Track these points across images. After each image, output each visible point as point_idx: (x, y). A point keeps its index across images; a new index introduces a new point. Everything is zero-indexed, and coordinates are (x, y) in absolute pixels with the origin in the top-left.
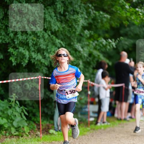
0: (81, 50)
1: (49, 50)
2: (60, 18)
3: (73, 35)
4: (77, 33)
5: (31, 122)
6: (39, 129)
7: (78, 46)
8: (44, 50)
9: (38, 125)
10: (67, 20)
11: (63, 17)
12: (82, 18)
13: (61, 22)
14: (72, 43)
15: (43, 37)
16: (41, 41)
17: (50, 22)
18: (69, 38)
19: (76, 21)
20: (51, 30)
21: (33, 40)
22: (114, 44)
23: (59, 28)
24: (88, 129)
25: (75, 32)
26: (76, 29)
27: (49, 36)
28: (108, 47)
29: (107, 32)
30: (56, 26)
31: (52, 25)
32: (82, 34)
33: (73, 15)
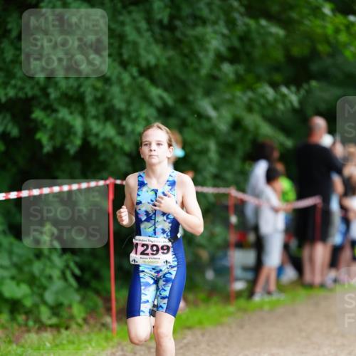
0: (212, 113)
1: (134, 115)
2: (162, 35)
3: (194, 76)
4: (204, 72)
5: (91, 294)
6: (109, 310)
7: (206, 106)
8: (120, 113)
9: (107, 300)
10: (180, 41)
11: (168, 33)
12: (215, 32)
13: (164, 43)
14: (191, 98)
15: (120, 80)
16: (115, 90)
17: (135, 44)
18: (183, 84)
19: (201, 41)
20: (138, 65)
21: (95, 88)
22: (294, 99)
23: (158, 59)
24: (231, 309)
25: (197, 70)
26: (200, 62)
27: (134, 78)
28: (281, 106)
29: (277, 69)
30: (152, 54)
31: (142, 52)
32: (216, 73)
33: (194, 26)
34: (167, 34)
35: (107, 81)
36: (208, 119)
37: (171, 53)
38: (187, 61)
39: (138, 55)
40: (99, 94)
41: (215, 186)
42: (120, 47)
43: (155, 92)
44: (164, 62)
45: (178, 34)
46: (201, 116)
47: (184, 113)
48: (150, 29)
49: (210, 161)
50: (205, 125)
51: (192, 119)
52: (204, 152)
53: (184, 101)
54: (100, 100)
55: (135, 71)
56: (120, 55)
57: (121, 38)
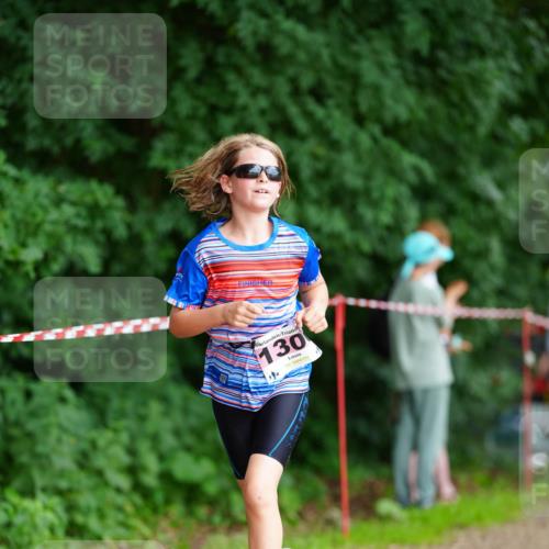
0: (495, 194)
1: (375, 195)
2: (417, 73)
3: (466, 137)
4: (482, 130)
5: (308, 475)
6: (336, 499)
7: (485, 183)
8: (354, 194)
9: (334, 483)
10: (444, 83)
11: (426, 70)
12: (500, 68)
13: (420, 86)
14: (461, 170)
15: (354, 144)
16: (347, 158)
17: (377, 89)
18: (450, 150)
19: (477, 82)
20: (380, 121)
21: (315, 157)
23: (411, 110)
25: (472, 129)
26: (476, 115)
27: (375, 140)
30: (403, 103)
31: (389, 102)
32: (500, 131)
33: (466, 60)
34: (425, 72)
35: (334, 145)
36: (490, 203)
37: (431, 101)
38: (455, 113)
39: (382, 105)
40: (321, 166)
41: (500, 306)
42: (354, 93)
43: (408, 159)
44: (421, 115)
45: (443, 73)
46: (476, 198)
47: (451, 194)
48: (400, 67)
49: (493, 268)
50: (485, 212)
51: (463, 204)
52: (483, 254)
53: (452, 177)
54: (322, 175)
55: (376, 130)
56: (354, 104)
57: (355, 79)
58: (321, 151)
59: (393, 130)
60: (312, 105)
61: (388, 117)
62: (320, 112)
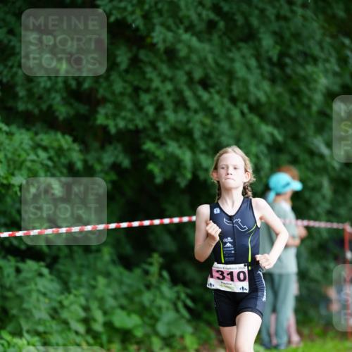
0: (325, 151)
2: (272, 72)
3: (304, 112)
4: (315, 109)
5: (202, 325)
6: (221, 342)
7: (319, 144)
10: (289, 78)
12: (326, 71)
13: (273, 81)
14: (302, 134)
15: (229, 117)
16: (224, 126)
17: (245, 82)
18: (295, 121)
21: (203, 125)
23: (268, 97)
25: (308, 107)
26: (310, 99)
27: (243, 114)
30: (262, 91)
31: (252, 89)
33: (303, 65)
34: (277, 70)
35: (215, 118)
36: (322, 156)
37: (279, 89)
38: (295, 99)
39: (248, 92)
40: (207, 130)
42: (230, 83)
43: (266, 129)
44: (274, 99)
46: (312, 153)
47: (295, 149)
48: (260, 67)
49: (324, 197)
50: (318, 162)
51: (303, 156)
52: (317, 188)
53: (295, 137)
54: (208, 136)
55: (245, 107)
56: (230, 90)
57: (231, 74)
58: (208, 121)
59: (256, 108)
60: (201, 92)
61: (252, 100)
62: (205, 96)
